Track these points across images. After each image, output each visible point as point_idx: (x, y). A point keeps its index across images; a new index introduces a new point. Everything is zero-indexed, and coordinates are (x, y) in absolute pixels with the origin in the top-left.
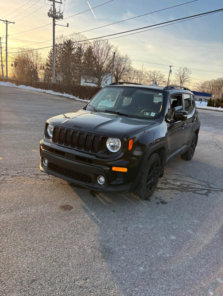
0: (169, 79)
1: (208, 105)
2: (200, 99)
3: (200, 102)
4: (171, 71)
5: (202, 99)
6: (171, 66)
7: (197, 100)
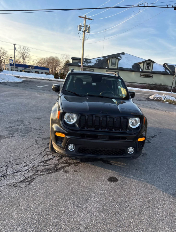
0: (14, 55)
1: (55, 78)
2: (41, 72)
3: (46, 75)
4: (15, 49)
5: (43, 72)
6: (15, 45)
7: (39, 73)
